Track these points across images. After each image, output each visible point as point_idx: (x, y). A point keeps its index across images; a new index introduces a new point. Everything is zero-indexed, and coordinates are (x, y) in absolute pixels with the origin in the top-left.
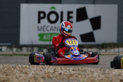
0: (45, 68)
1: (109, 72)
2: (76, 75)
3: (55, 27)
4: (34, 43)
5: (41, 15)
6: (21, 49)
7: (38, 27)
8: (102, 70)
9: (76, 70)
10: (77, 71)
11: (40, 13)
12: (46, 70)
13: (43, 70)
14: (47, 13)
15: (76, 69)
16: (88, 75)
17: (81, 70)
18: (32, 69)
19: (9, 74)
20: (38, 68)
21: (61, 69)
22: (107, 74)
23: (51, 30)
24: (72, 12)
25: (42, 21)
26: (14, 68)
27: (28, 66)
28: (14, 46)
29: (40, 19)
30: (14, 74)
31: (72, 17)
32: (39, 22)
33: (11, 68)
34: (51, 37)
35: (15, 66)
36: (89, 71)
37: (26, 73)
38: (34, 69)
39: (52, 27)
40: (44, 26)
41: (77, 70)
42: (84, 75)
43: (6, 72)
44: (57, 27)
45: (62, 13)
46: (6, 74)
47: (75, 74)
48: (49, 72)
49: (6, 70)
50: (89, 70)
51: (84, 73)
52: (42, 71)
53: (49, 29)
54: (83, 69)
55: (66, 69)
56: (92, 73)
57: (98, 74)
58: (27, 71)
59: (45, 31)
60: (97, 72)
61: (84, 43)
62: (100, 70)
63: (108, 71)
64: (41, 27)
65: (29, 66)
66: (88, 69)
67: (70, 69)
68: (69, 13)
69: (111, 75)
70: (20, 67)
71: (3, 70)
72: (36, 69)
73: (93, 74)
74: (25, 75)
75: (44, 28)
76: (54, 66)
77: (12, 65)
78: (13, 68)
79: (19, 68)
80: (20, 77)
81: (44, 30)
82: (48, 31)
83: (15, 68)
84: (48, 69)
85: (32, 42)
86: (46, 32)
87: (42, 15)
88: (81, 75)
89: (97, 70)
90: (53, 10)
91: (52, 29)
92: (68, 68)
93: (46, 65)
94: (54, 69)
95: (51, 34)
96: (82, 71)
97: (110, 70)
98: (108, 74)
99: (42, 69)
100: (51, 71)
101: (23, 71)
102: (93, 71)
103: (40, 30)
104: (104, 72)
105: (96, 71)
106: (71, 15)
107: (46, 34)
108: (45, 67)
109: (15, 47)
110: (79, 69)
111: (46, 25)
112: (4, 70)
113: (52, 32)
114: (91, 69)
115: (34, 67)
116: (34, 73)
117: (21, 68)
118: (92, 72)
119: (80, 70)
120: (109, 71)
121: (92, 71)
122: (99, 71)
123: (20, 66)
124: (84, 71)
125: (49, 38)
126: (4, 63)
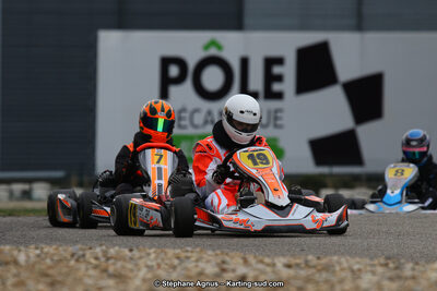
0: (188, 258)
1: (416, 273)
2: (299, 283)
5: (172, 72)
8: (391, 265)
9: (298, 265)
10: (302, 269)
11: (166, 62)
12: (190, 265)
13: (180, 264)
14: (192, 64)
15: (298, 261)
16: (341, 281)
17: (314, 267)
18: (141, 262)
19: (59, 278)
20: (163, 260)
21: (246, 261)
22: (406, 278)
23: (206, 122)
24: (280, 61)
25: (173, 90)
26: (77, 260)
27: (126, 252)
28: (74, 179)
29: (166, 83)
30: (79, 281)
31: (279, 78)
32: (164, 95)
33: (65, 259)
35: (81, 253)
36: (342, 270)
37: (120, 277)
38: (149, 263)
39: (209, 113)
40: (183, 110)
41: (303, 265)
42: (327, 281)
43: (51, 272)
45: (245, 62)
46: (48, 280)
47: (295, 278)
48: (201, 274)
49: (50, 267)
50: (345, 265)
51: (325, 275)
52: (179, 269)
53: (199, 119)
54: (324, 261)
55: (261, 262)
56: (356, 274)
57: (375, 279)
58: (123, 267)
59: (184, 127)
60: (374, 273)
61: (324, 170)
62: (382, 265)
63: (413, 269)
65: (131, 250)
66: (340, 263)
67: (276, 261)
69: (424, 283)
70: (100, 255)
71: (37, 267)
72: (154, 263)
73: (359, 277)
74: (117, 283)
75: (183, 115)
76: (218, 252)
77: (71, 249)
78: (76, 257)
79: (97, 258)
80: (100, 288)
81: (183, 123)
82: (195, 126)
83: (81, 260)
84: (197, 261)
86: (190, 131)
87: (174, 71)
88: (317, 283)
89: (373, 265)
90: (213, 52)
91: (209, 121)
92: (268, 256)
93: (189, 249)
94: (219, 261)
96: (319, 267)
97: (417, 264)
98: (414, 278)
99: (176, 262)
100: (211, 269)
101: (111, 269)
102: (360, 270)
104: (398, 271)
105: (369, 268)
106: (277, 70)
108: (189, 254)
109: (80, 185)
110: (307, 262)
111: (190, 108)
112: (43, 267)
113: (209, 129)
114: (352, 261)
115: (149, 254)
116: (149, 276)
117: (103, 259)
118: (353, 271)
119: (311, 264)
120: (417, 267)
121: (356, 267)
122: (380, 270)
123: (98, 250)
124: (328, 268)
126: (42, 242)
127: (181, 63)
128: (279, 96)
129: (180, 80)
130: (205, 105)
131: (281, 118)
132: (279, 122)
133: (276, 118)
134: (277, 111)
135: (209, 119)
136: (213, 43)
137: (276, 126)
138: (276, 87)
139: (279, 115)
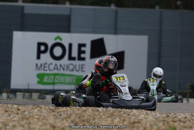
3: (61, 65)
4: (31, 87)
5: (42, 49)
6: (15, 95)
7: (37, 65)
11: (39, 44)
14: (50, 46)
23: (54, 69)
24: (84, 45)
25: (42, 55)
31: (84, 52)
32: (38, 57)
34: (54, 79)
39: (56, 65)
40: (46, 64)
44: (63, 65)
53: (52, 67)
59: (46, 70)
64: (41, 65)
68: (81, 46)
75: (46, 65)
81: (45, 69)
82: (50, 70)
85: (28, 85)
86: (48, 72)
87: (43, 48)
90: (58, 41)
91: (56, 68)
95: (55, 75)
103: (39, 69)
106: (83, 49)
107: (48, 75)
109: (7, 92)
111: (48, 63)
113: (56, 71)
125: (52, 81)
127: (45, 45)
128: (84, 59)
129: (45, 52)
130: (54, 62)
131: (84, 68)
132: (83, 70)
133: (82, 68)
134: (82, 65)
135: (56, 67)
136: (58, 37)
137: (82, 71)
138: (83, 56)
139: (83, 66)
